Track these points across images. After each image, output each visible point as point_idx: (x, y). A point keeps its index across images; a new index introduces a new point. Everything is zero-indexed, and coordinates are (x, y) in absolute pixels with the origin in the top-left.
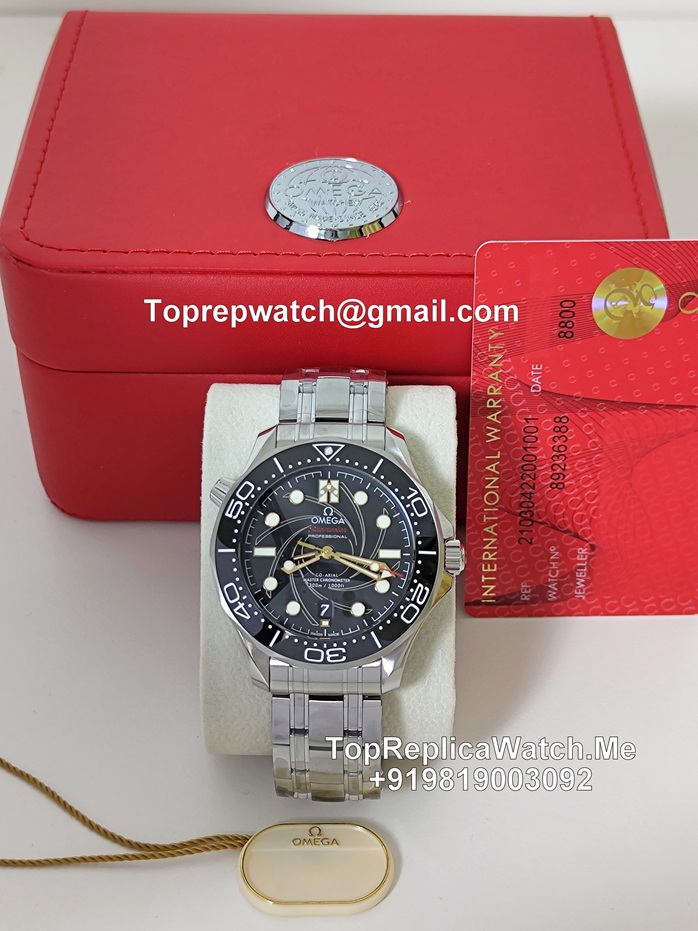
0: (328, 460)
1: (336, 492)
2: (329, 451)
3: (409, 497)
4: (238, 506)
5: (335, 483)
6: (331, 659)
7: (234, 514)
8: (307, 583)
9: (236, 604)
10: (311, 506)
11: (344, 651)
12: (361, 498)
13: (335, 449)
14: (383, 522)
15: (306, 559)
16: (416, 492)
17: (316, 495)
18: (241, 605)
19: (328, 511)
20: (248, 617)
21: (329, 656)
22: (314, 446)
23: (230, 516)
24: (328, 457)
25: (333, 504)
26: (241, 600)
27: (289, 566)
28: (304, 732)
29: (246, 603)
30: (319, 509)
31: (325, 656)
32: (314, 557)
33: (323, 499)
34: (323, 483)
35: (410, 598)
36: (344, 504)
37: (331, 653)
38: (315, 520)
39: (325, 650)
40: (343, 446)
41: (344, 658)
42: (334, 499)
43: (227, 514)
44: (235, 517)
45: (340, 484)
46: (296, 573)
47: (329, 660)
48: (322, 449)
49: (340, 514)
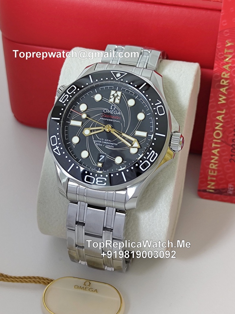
0: (117, 80)
1: (119, 98)
2: (118, 75)
3: (156, 104)
4: (66, 96)
5: (119, 93)
6: (98, 183)
8: (95, 143)
9: (55, 147)
11: (106, 180)
12: (131, 103)
13: (122, 74)
14: (141, 116)
15: (97, 130)
16: (161, 103)
17: (109, 98)
18: (57, 148)
19: (113, 107)
20: (60, 154)
21: (98, 181)
22: (112, 72)
23: (61, 101)
24: (117, 78)
25: (116, 104)
26: (58, 145)
27: (87, 132)
28: (83, 224)
29: (60, 146)
30: (108, 105)
31: (96, 181)
32: (101, 129)
33: (112, 100)
34: (113, 92)
35: (146, 158)
36: (122, 105)
37: (99, 180)
38: (105, 111)
39: (96, 178)
40: (126, 74)
41: (105, 184)
42: (117, 101)
43: (60, 100)
44: (63, 102)
45: (122, 94)
46: (90, 136)
48: (115, 74)
49: (120, 110)
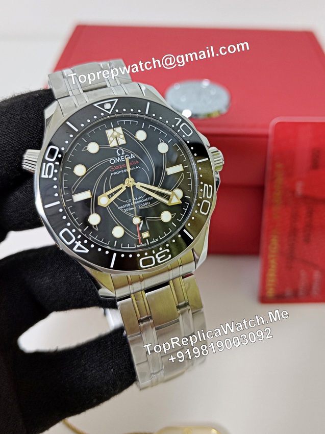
0: (110, 113)
1: (122, 136)
2: (108, 106)
3: (177, 125)
4: (50, 167)
5: (119, 130)
6: (161, 260)
7: (49, 174)
8: (122, 210)
9: (74, 244)
10: (106, 151)
11: (168, 251)
12: (141, 135)
13: (112, 103)
14: (163, 148)
15: (115, 192)
16: (180, 120)
17: (107, 142)
18: (79, 244)
19: (120, 152)
20: (87, 251)
21: (159, 259)
22: (95, 105)
23: (46, 176)
24: (109, 110)
25: (122, 146)
26: (77, 240)
27: (104, 201)
29: (82, 239)
30: (112, 152)
31: (156, 260)
32: (121, 188)
33: (113, 144)
34: (109, 132)
35: (202, 196)
36: (131, 144)
37: (159, 256)
38: (112, 161)
39: (154, 255)
40: (117, 100)
41: (170, 256)
42: (122, 141)
43: (43, 176)
44: (51, 176)
45: (123, 130)
46: (111, 205)
47: (159, 261)
48: (102, 105)
49: (130, 152)
